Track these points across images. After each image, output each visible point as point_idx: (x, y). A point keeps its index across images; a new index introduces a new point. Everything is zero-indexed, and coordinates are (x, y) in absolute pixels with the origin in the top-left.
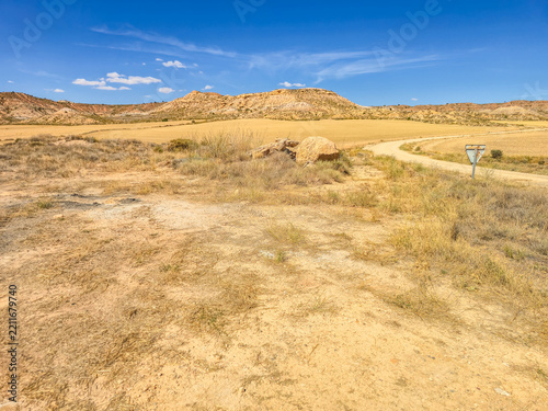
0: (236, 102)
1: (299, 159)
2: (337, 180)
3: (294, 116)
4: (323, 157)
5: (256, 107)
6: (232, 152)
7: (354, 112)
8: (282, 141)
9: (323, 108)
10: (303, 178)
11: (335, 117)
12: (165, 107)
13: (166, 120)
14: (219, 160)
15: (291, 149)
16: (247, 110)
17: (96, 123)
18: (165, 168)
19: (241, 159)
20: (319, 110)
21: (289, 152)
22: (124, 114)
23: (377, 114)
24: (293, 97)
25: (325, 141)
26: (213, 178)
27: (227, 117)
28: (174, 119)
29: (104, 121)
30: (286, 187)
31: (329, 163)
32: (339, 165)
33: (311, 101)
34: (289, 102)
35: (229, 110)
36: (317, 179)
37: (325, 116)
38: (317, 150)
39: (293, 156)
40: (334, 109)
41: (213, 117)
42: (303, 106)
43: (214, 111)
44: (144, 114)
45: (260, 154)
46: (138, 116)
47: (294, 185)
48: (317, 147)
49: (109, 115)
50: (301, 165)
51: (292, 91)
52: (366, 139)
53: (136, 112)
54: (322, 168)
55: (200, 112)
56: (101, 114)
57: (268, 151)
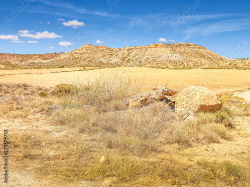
0: (120, 54)
1: (178, 109)
2: (224, 137)
3: (169, 65)
4: (204, 109)
5: (137, 57)
6: (109, 100)
7: (221, 64)
8: (160, 90)
9: (194, 59)
10: (186, 136)
11: (204, 67)
12: (63, 57)
13: (63, 67)
14: (94, 108)
15: (169, 98)
16: (129, 60)
17: (6, 69)
18: (39, 115)
19: (117, 108)
20: (190, 61)
21: (168, 101)
22: (29, 61)
23: (241, 65)
24: (168, 50)
25: (207, 91)
26: (82, 131)
27: (112, 66)
28: (69, 66)
29: (13, 67)
30: (167, 148)
31: (212, 116)
32: (223, 118)
33: (183, 53)
34: (164, 54)
35: (114, 60)
36: (201, 136)
37: (195, 66)
38: (198, 100)
39: (172, 106)
40: (203, 60)
41: (101, 65)
42: (177, 57)
43: (102, 60)
44: (45, 61)
45: (137, 103)
46: (41, 63)
47: (176, 145)
48: (197, 97)
49: (18, 63)
50: (182, 118)
51: (167, 45)
52: (234, 86)
53: (39, 61)
54: (204, 122)
55: (90, 61)
56: (12, 61)
57: (146, 99)
